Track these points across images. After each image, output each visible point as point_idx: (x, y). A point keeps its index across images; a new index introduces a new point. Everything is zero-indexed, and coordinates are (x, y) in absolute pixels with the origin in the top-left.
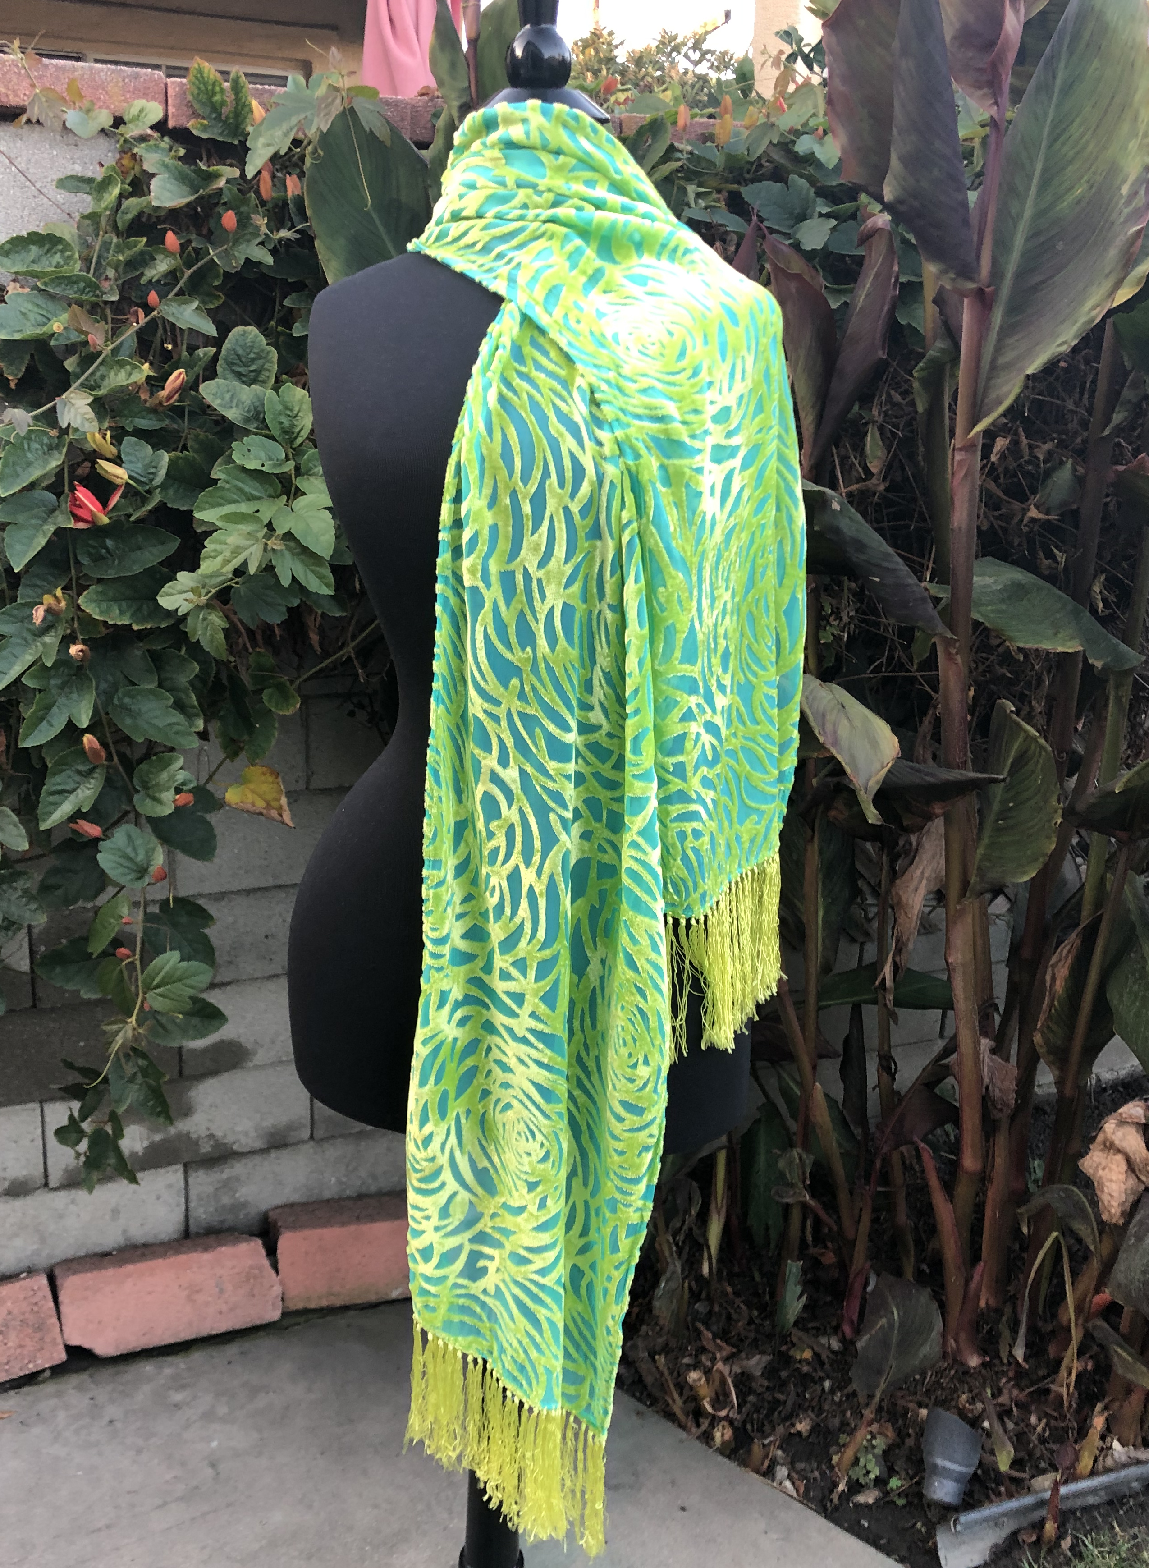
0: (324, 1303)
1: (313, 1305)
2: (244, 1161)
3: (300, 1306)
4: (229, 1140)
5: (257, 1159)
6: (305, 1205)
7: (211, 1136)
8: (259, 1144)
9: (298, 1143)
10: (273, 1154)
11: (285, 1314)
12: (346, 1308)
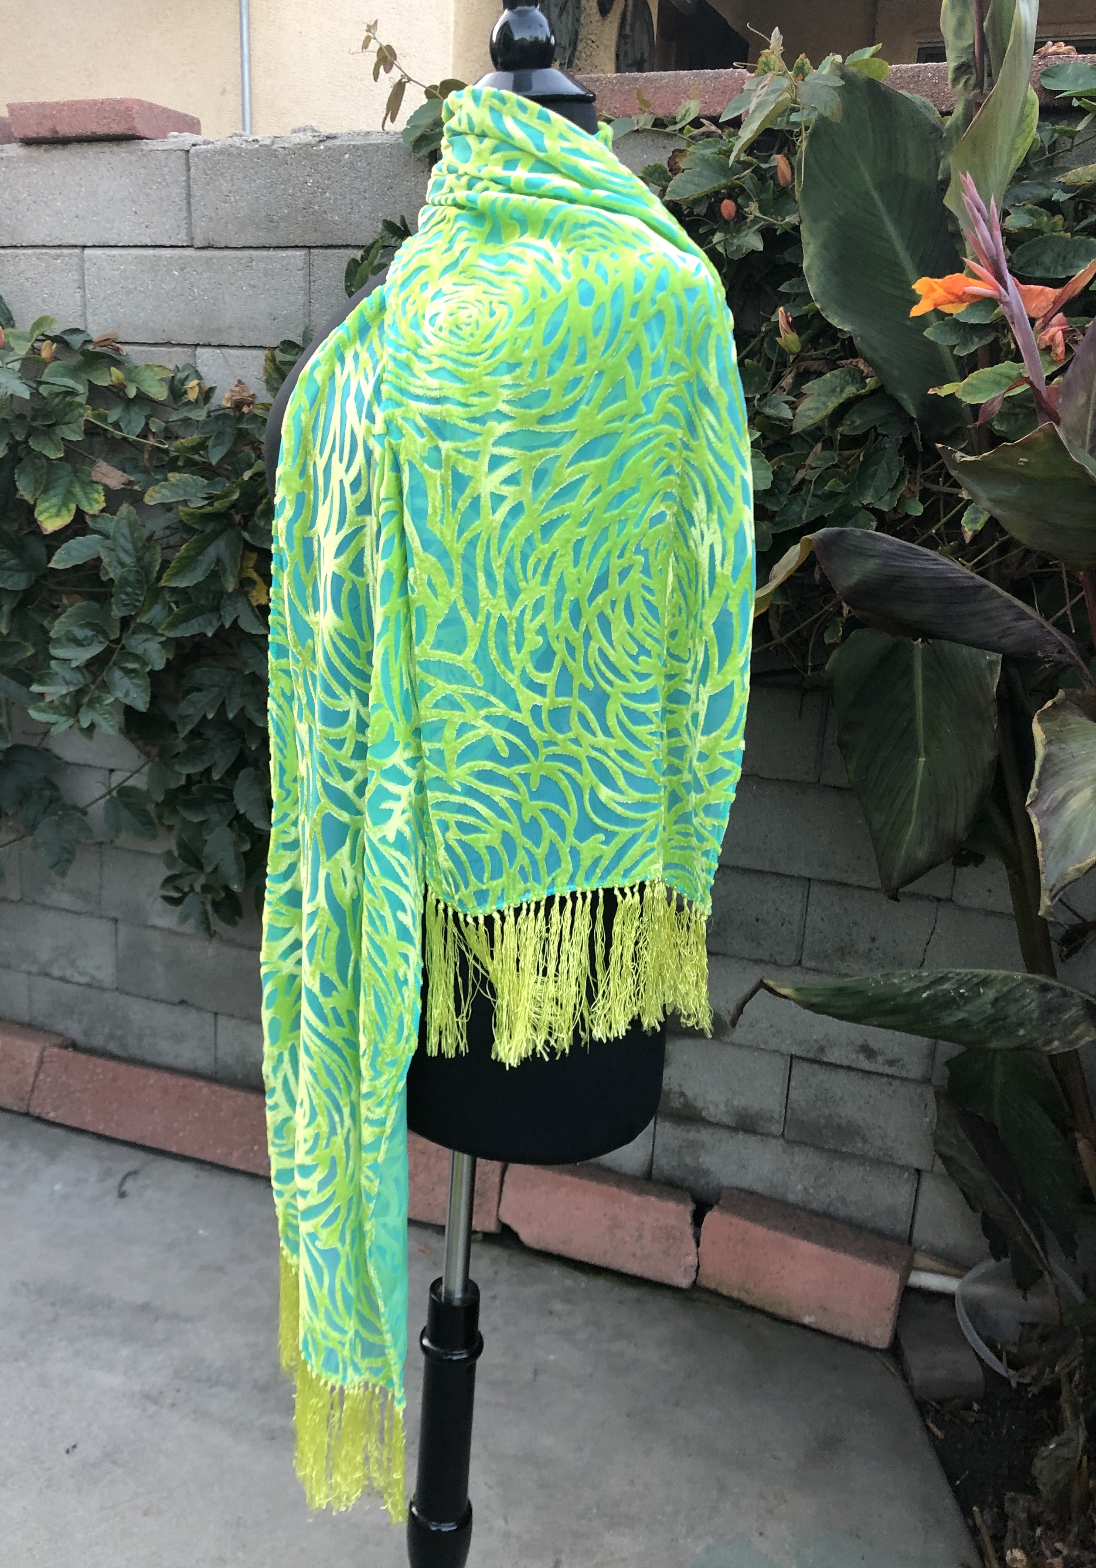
0: (735, 1294)
1: (725, 1291)
2: (710, 1131)
3: (712, 1286)
4: (699, 1104)
5: (725, 1134)
6: (761, 1196)
7: (682, 1094)
8: (727, 1120)
9: (768, 1135)
10: (741, 1136)
11: (695, 1285)
12: (754, 1310)
